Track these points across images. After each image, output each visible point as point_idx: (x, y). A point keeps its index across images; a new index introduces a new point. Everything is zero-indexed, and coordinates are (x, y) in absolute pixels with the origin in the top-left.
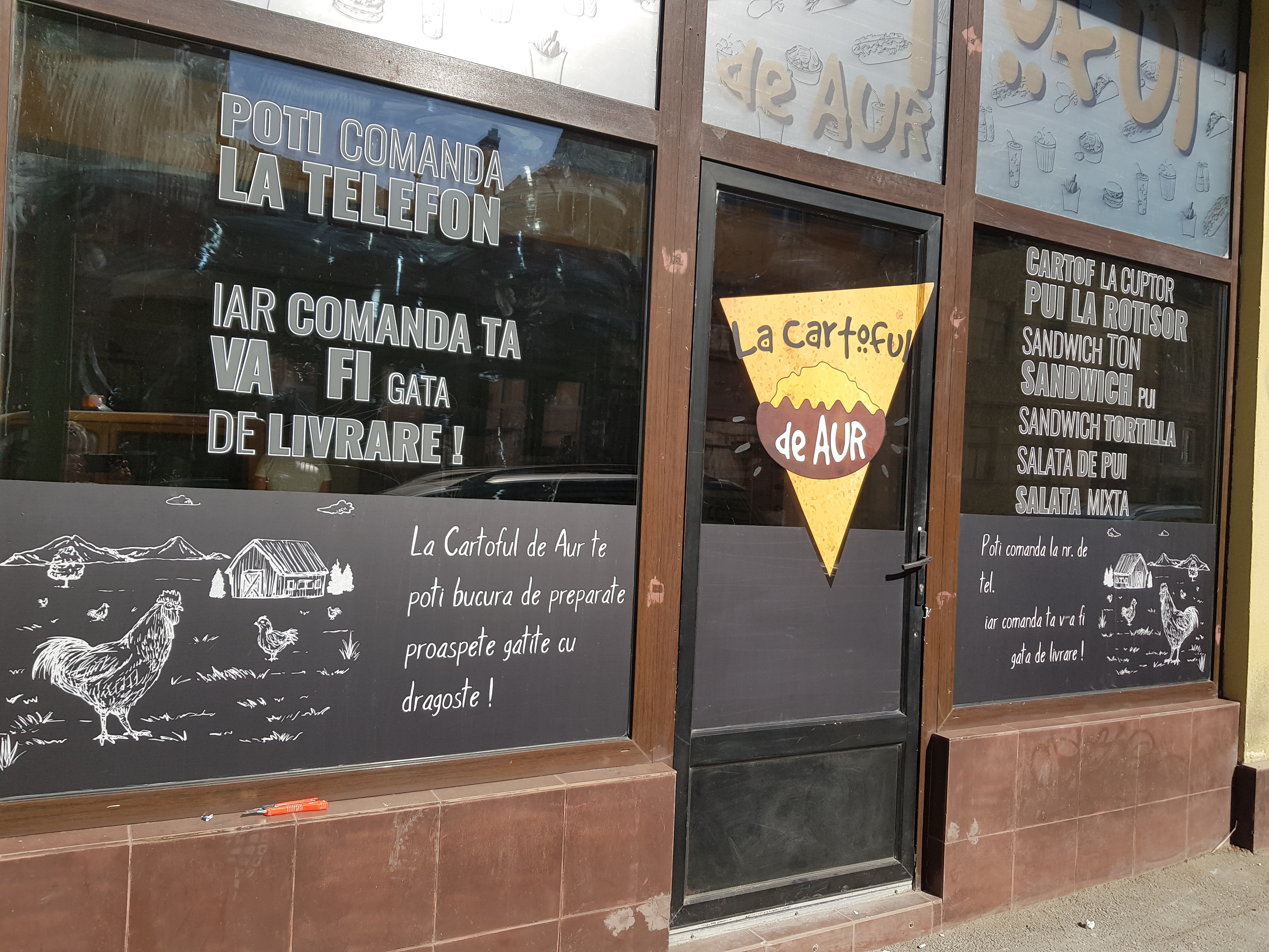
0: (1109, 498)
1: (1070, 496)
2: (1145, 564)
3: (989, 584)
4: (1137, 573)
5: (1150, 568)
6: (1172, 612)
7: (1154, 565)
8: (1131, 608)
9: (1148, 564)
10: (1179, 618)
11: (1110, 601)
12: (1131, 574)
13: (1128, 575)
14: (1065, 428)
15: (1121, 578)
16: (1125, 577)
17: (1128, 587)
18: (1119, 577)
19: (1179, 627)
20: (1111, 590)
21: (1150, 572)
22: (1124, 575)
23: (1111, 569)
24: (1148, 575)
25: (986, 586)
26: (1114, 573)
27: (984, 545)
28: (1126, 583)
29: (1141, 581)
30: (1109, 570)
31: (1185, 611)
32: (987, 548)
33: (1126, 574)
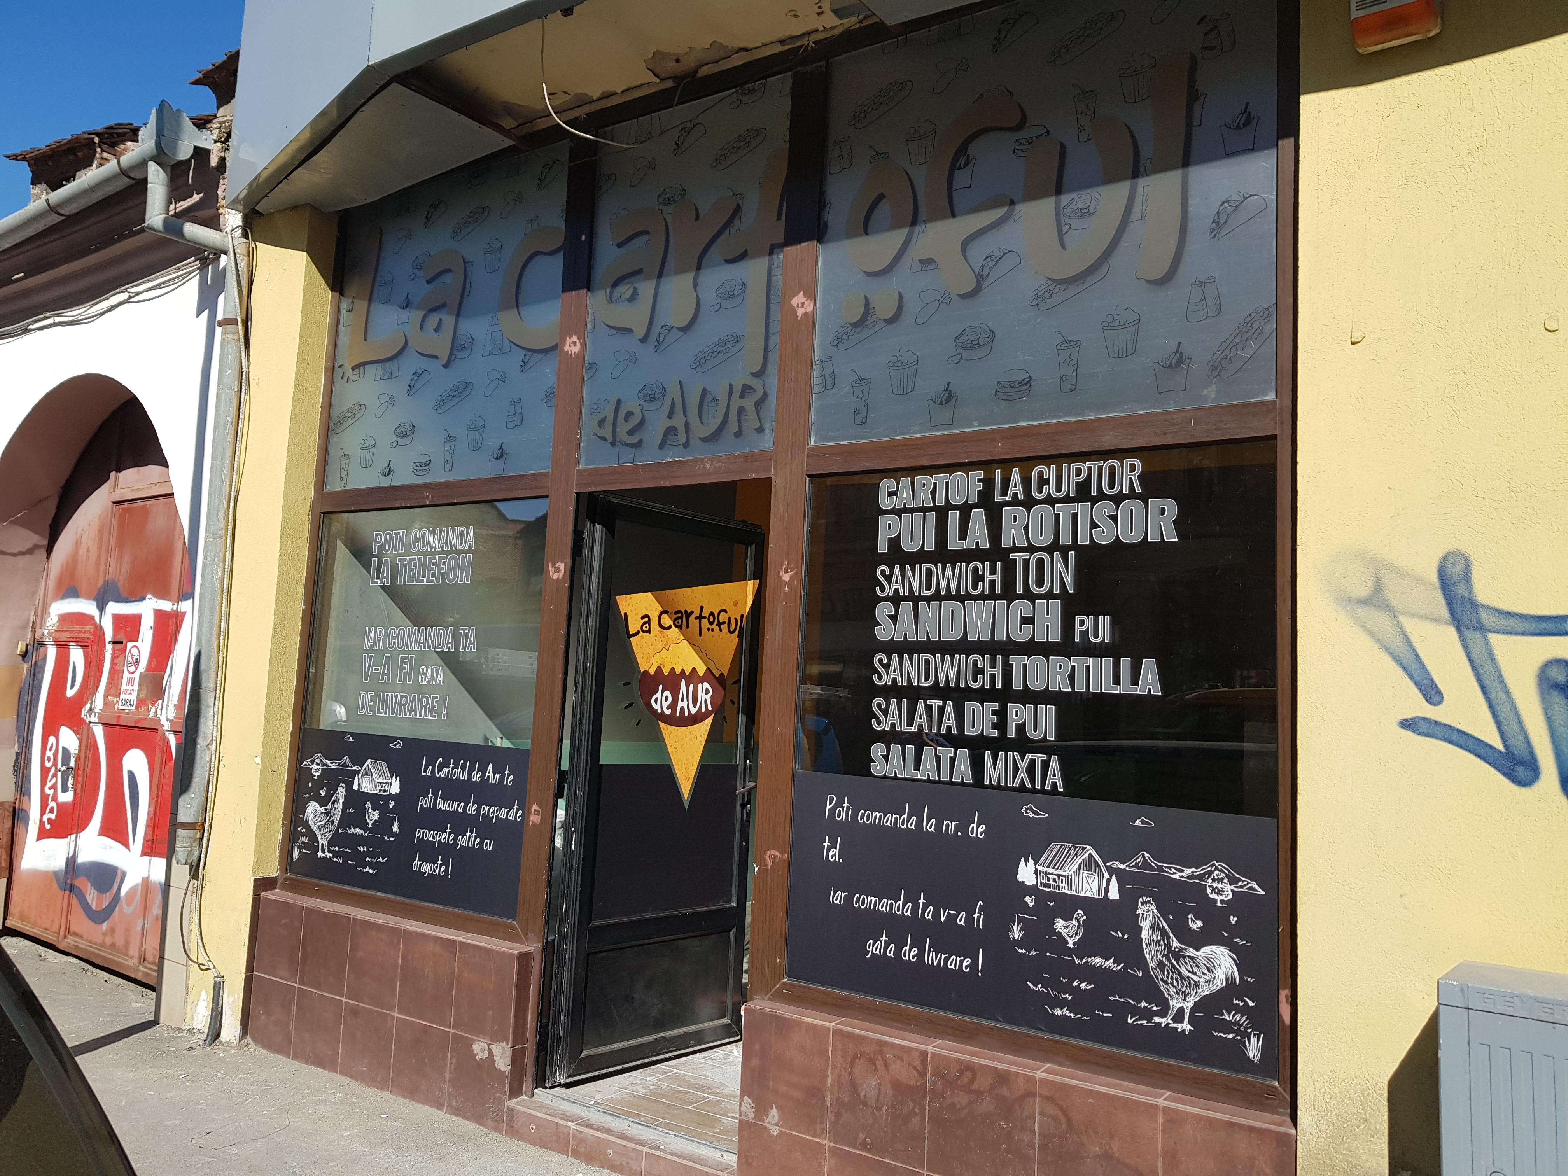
0: (1023, 765)
1: (953, 760)
2: (1100, 862)
3: (835, 852)
4: (1085, 874)
5: (1111, 871)
6: (1168, 946)
7: (1122, 867)
8: (1075, 922)
9: (1108, 864)
10: (1187, 960)
11: (1031, 905)
12: (1072, 872)
13: (1066, 874)
14: (942, 676)
15: (1051, 877)
16: (1059, 876)
17: (1066, 891)
18: (1046, 873)
19: (1186, 973)
20: (1033, 890)
21: (1114, 877)
22: (1056, 872)
23: (1031, 862)
24: (1109, 881)
25: (831, 854)
26: (1037, 867)
27: (828, 807)
28: (1061, 885)
29: (1095, 886)
30: (1026, 861)
31: (1203, 950)
32: (833, 811)
33: (1061, 872)
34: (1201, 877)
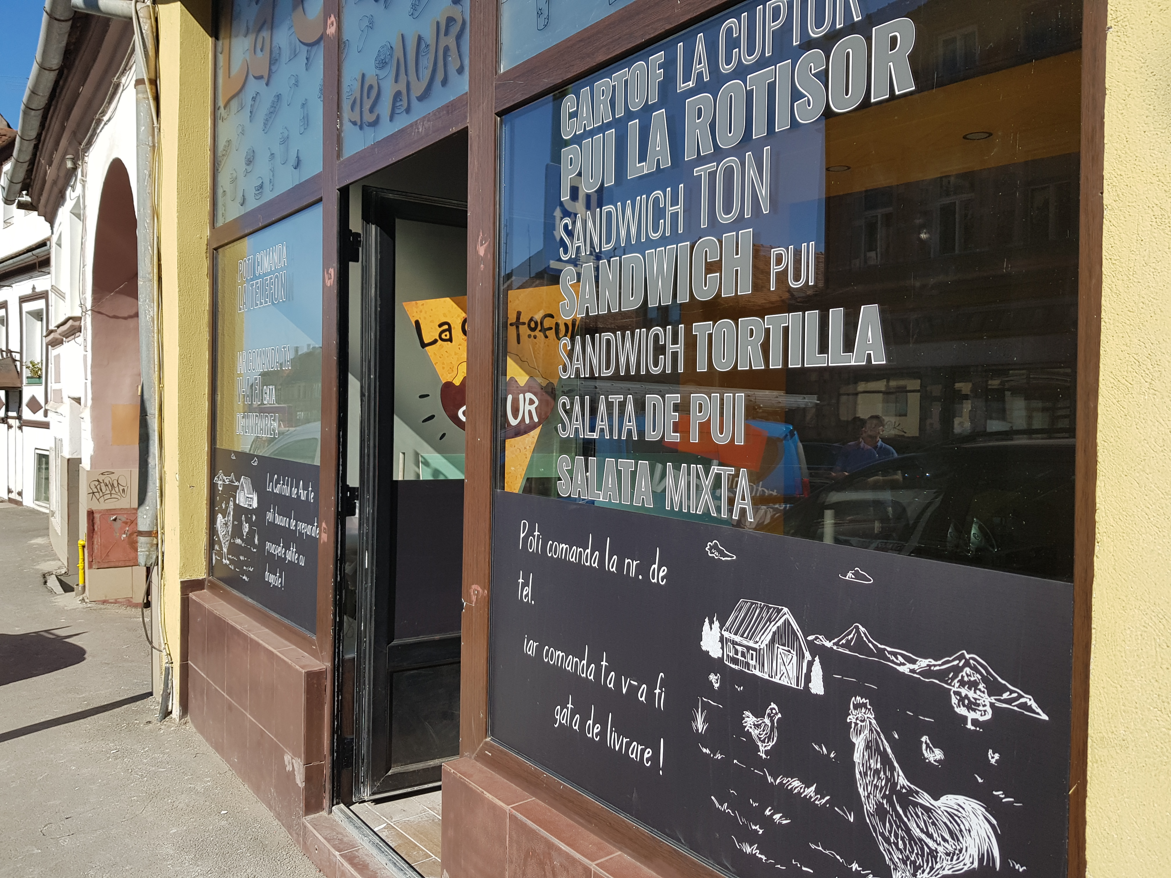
0: (707, 483)
1: (634, 474)
2: (800, 634)
3: (527, 590)
4: (780, 649)
5: (816, 650)
6: (892, 782)
7: (828, 644)
8: (767, 721)
9: (810, 638)
11: (716, 686)
12: (763, 646)
13: (756, 646)
15: (739, 648)
16: (748, 648)
17: (757, 672)
18: (734, 643)
20: (717, 665)
21: (817, 659)
22: (745, 642)
23: (716, 624)
24: (810, 664)
25: (525, 593)
26: (723, 632)
27: (522, 535)
28: (751, 662)
29: (792, 670)
30: (711, 622)
31: (943, 799)
32: (526, 538)
33: (751, 644)
34: (942, 675)
